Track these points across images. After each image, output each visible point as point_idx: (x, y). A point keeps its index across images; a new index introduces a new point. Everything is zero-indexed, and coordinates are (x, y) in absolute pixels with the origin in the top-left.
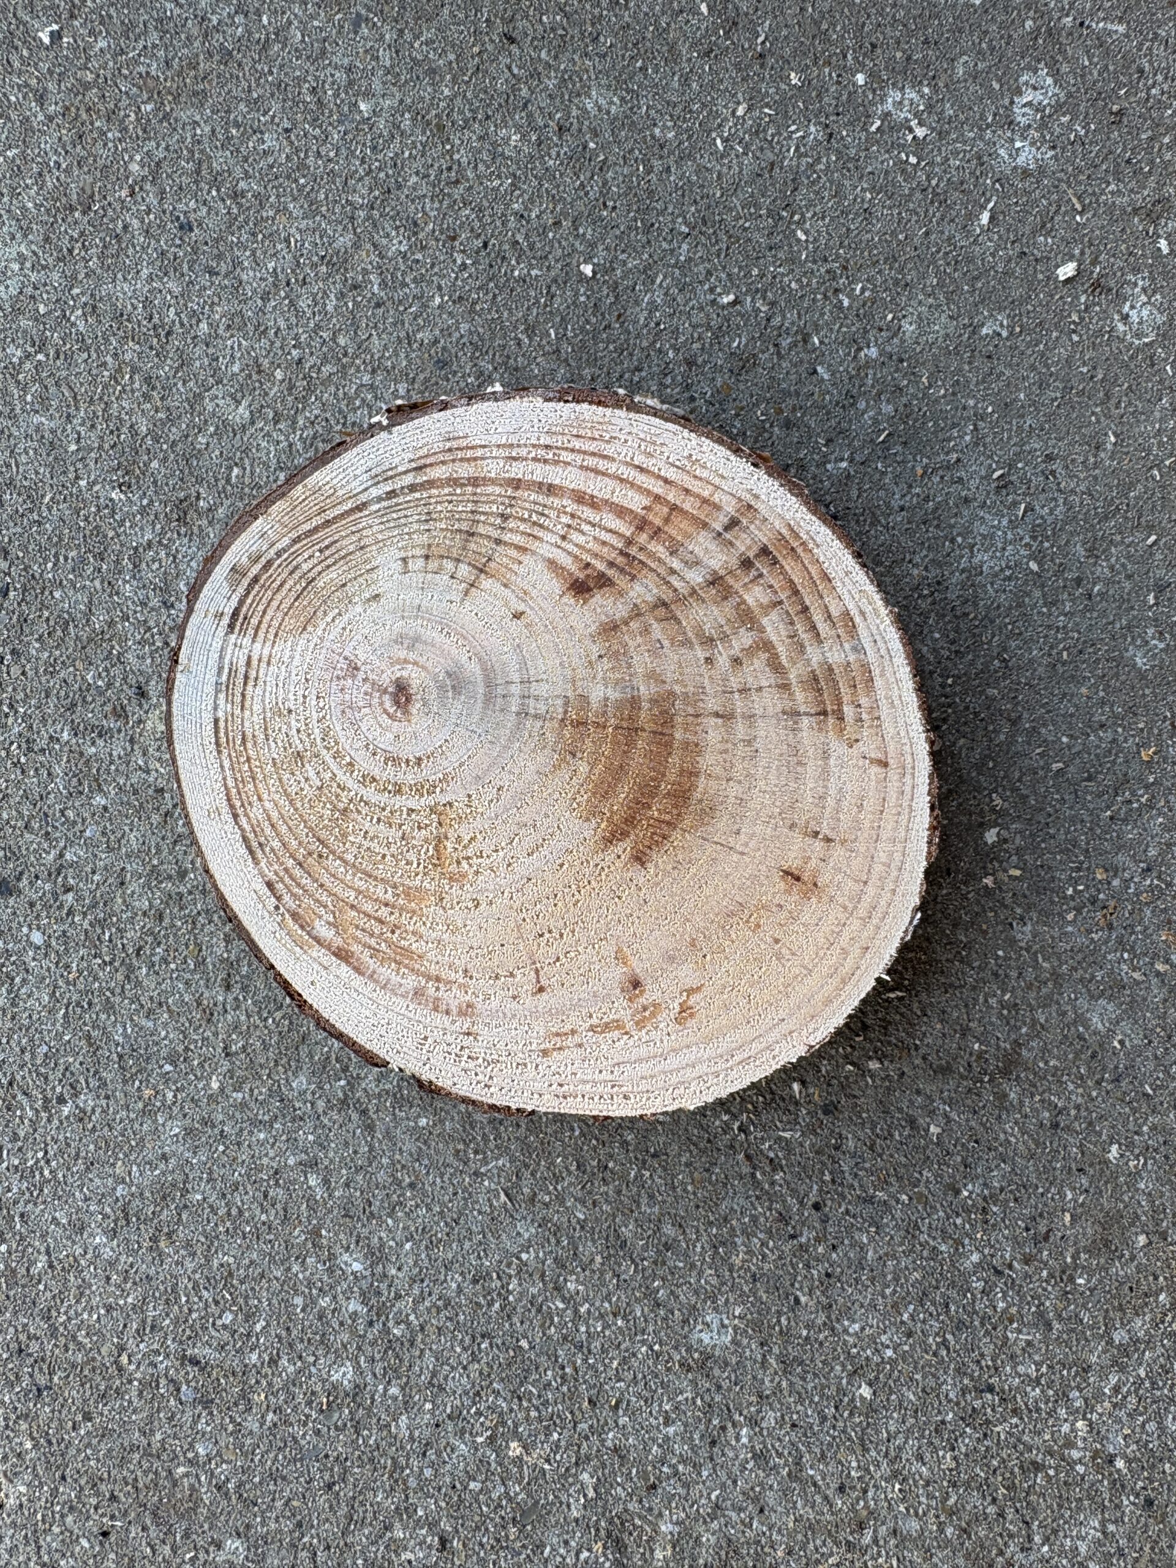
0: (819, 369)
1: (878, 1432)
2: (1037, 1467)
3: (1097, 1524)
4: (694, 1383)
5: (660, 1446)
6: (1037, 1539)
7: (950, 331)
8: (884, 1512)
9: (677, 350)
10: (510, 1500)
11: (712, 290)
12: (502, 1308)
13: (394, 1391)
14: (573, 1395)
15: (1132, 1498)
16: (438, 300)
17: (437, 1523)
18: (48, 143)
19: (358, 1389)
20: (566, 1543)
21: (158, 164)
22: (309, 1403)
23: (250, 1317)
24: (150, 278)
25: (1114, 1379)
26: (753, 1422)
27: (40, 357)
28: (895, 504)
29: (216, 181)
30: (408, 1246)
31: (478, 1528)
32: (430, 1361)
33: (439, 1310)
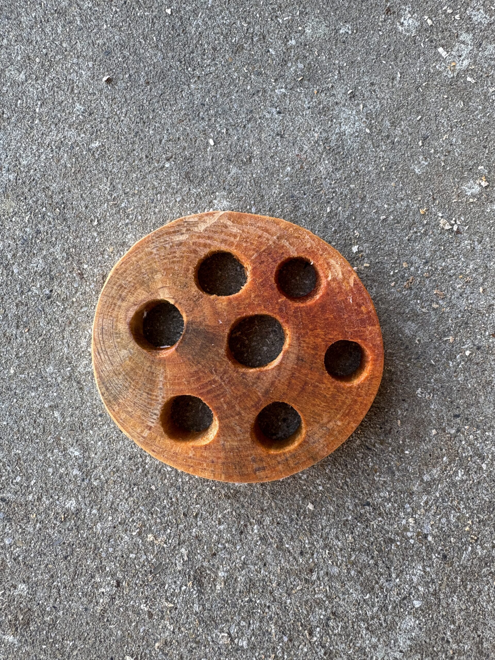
0: (270, 50)
1: (317, 526)
2: (392, 541)
3: (421, 568)
4: (231, 504)
5: (217, 535)
6: (394, 576)
7: (326, 32)
8: (322, 564)
9: (209, 44)
10: (149, 562)
12: (143, 471)
13: (94, 511)
14: (176, 512)
15: (437, 555)
16: (105, 26)
17: (115, 574)
19: (78, 511)
20: (175, 582)
22: (56, 518)
23: (28, 479)
25: (425, 498)
26: (260, 523)
28: (306, 106)
30: (100, 443)
31: (134, 576)
32: (110, 497)
33: (114, 473)
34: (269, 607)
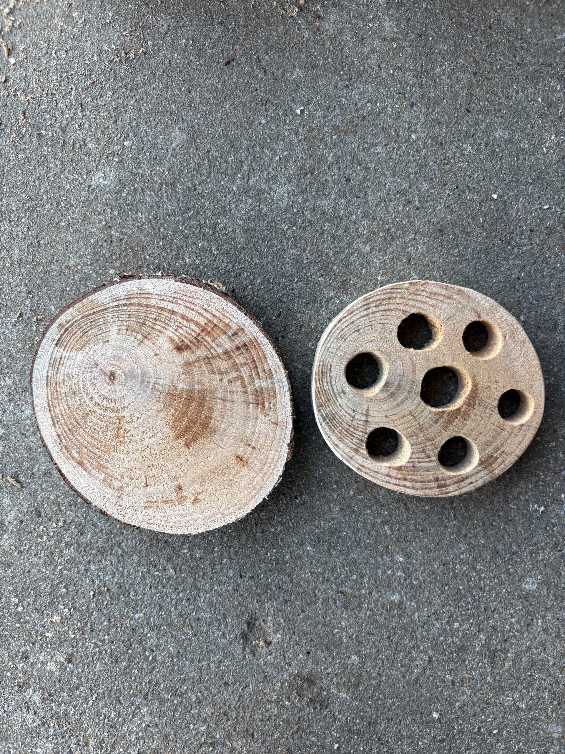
4: (522, 603)
5: (509, 626)
9: (526, 226)
10: (454, 644)
11: (540, 204)
12: (453, 575)
13: (413, 604)
14: (478, 607)
16: (439, 207)
17: (427, 652)
18: (298, 149)
19: (401, 603)
20: (474, 660)
21: (338, 157)
22: (383, 608)
23: (362, 577)
24: (335, 199)
26: (543, 617)
27: (294, 228)
29: (360, 163)
30: (420, 552)
31: (442, 654)
32: (427, 593)
33: (430, 575)
34: (545, 680)
